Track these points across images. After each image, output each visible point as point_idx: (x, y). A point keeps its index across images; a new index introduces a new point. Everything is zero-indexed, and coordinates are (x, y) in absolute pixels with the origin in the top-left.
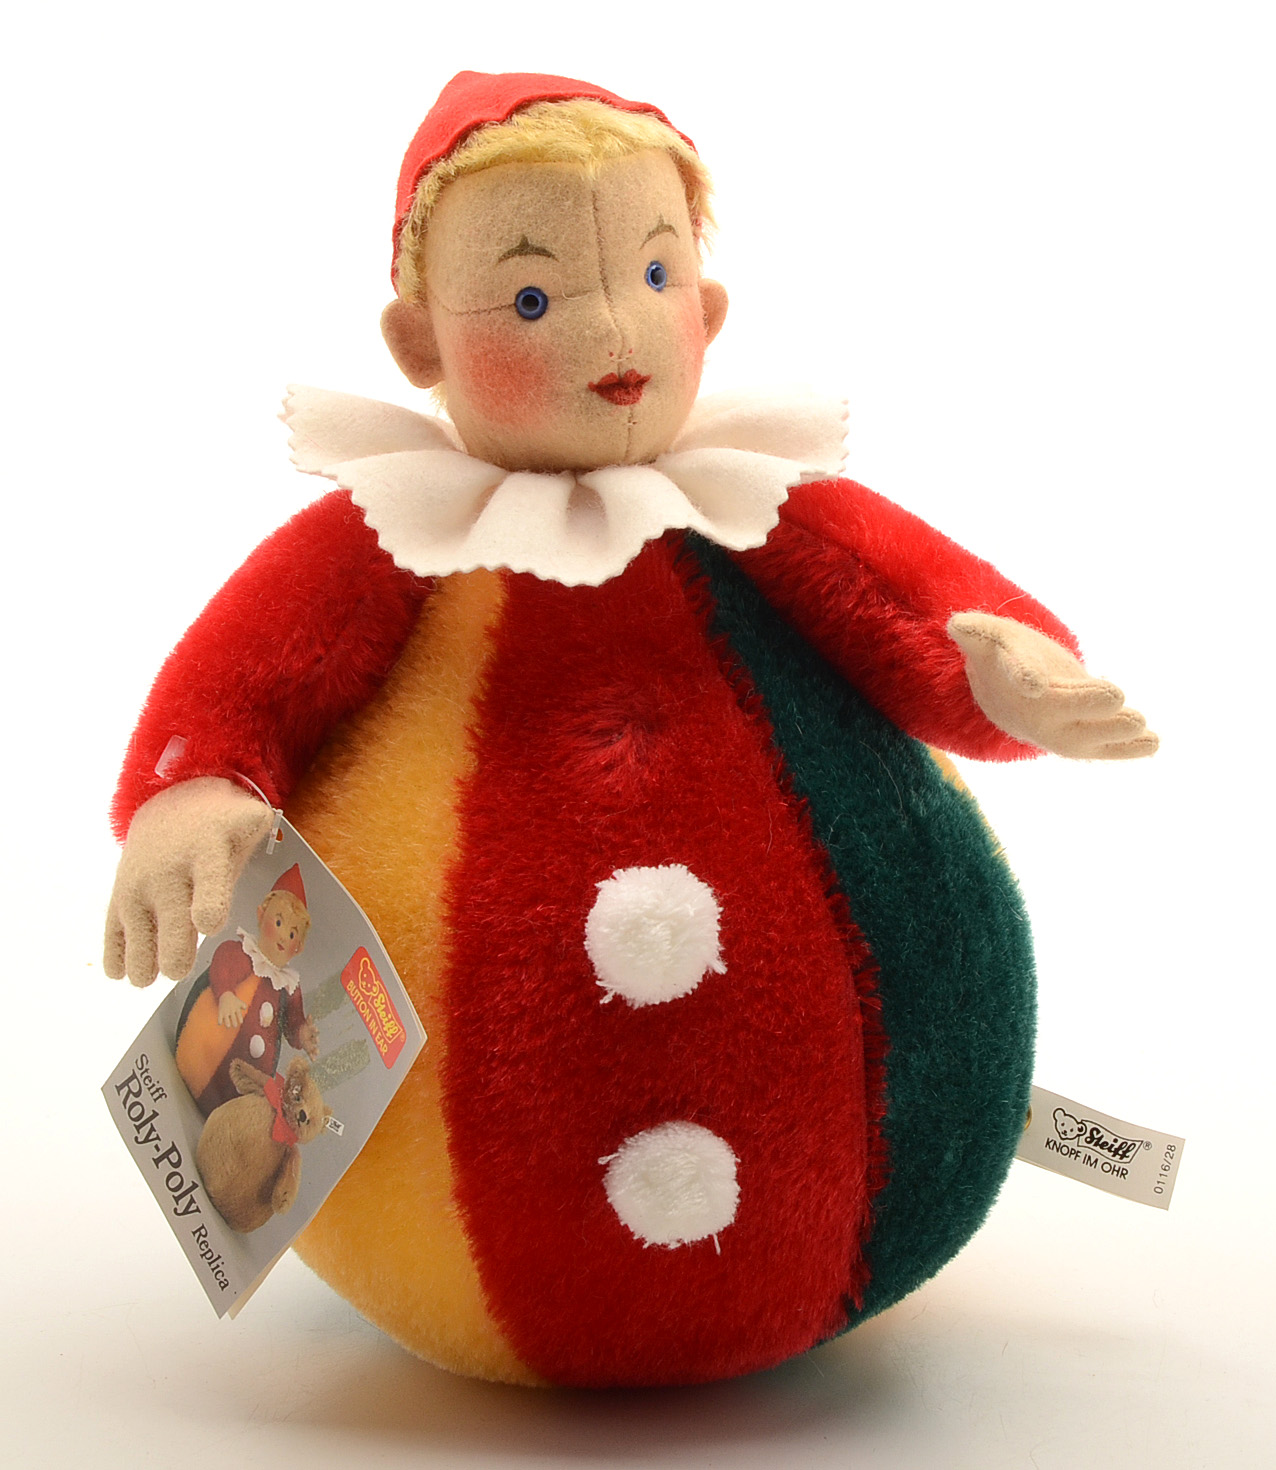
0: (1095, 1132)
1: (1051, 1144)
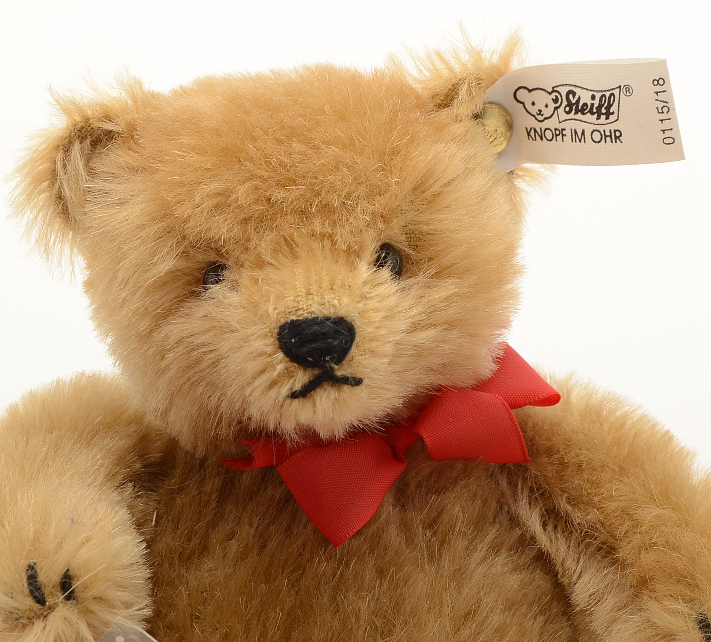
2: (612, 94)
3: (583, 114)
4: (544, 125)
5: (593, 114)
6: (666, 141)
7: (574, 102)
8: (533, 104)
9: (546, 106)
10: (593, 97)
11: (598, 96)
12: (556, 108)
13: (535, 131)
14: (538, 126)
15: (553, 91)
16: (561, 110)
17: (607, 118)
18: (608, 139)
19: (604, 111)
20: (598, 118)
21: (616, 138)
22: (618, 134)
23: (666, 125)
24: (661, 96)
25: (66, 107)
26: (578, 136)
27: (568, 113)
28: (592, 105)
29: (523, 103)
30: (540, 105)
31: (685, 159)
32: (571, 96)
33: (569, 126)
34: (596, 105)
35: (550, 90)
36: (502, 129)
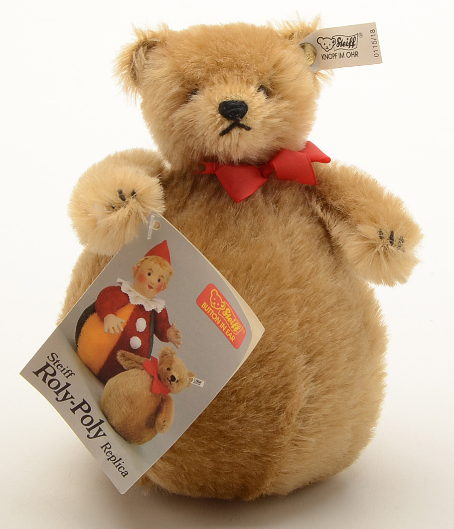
2: (355, 37)
3: (344, 46)
4: (329, 53)
5: (347, 45)
6: (375, 55)
7: (340, 42)
8: (325, 44)
9: (330, 45)
10: (348, 39)
11: (349, 38)
12: (333, 45)
13: (325, 56)
14: (326, 53)
15: (333, 38)
16: (335, 46)
17: (353, 47)
18: (353, 56)
19: (351, 44)
20: (349, 47)
21: (356, 55)
22: (357, 53)
23: (375, 49)
24: (373, 37)
25: (138, 33)
26: (342, 56)
27: (338, 47)
28: (347, 42)
29: (320, 44)
30: (327, 45)
31: (382, 63)
32: (339, 40)
33: (338, 52)
34: (349, 42)
35: (331, 38)
36: (312, 54)
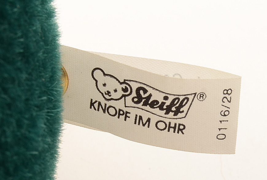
0: (141, 92)
1: (96, 105)
